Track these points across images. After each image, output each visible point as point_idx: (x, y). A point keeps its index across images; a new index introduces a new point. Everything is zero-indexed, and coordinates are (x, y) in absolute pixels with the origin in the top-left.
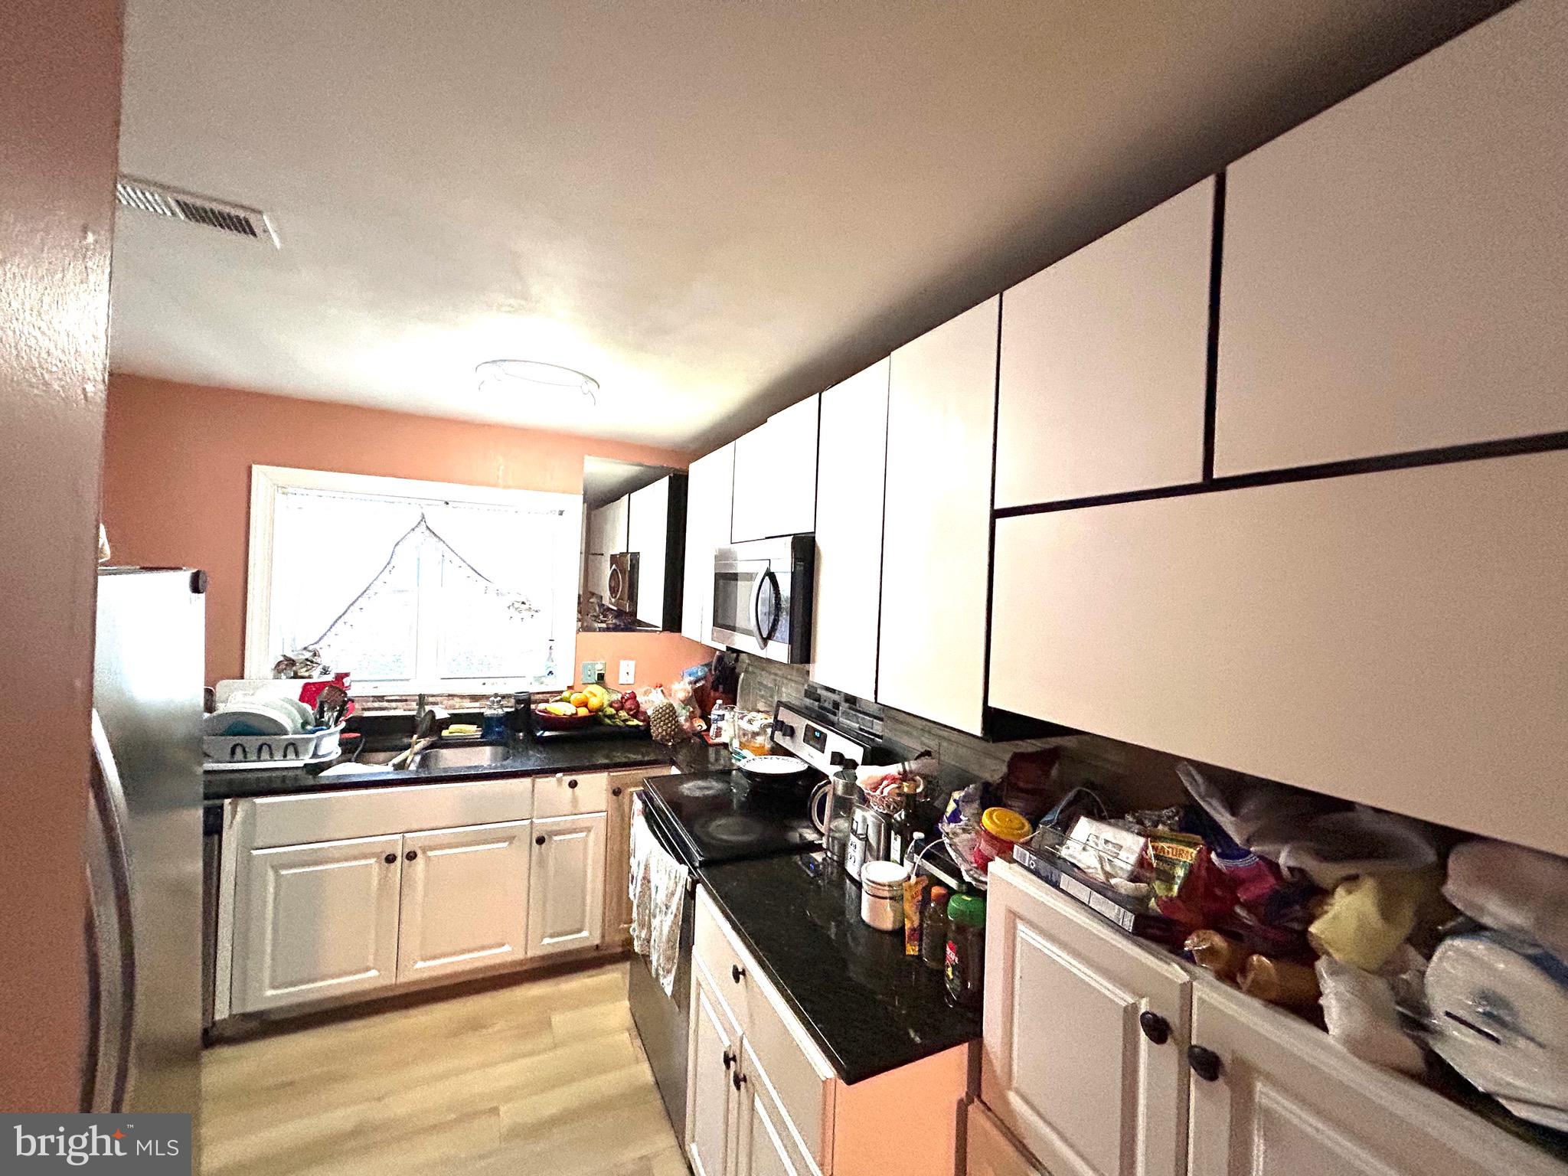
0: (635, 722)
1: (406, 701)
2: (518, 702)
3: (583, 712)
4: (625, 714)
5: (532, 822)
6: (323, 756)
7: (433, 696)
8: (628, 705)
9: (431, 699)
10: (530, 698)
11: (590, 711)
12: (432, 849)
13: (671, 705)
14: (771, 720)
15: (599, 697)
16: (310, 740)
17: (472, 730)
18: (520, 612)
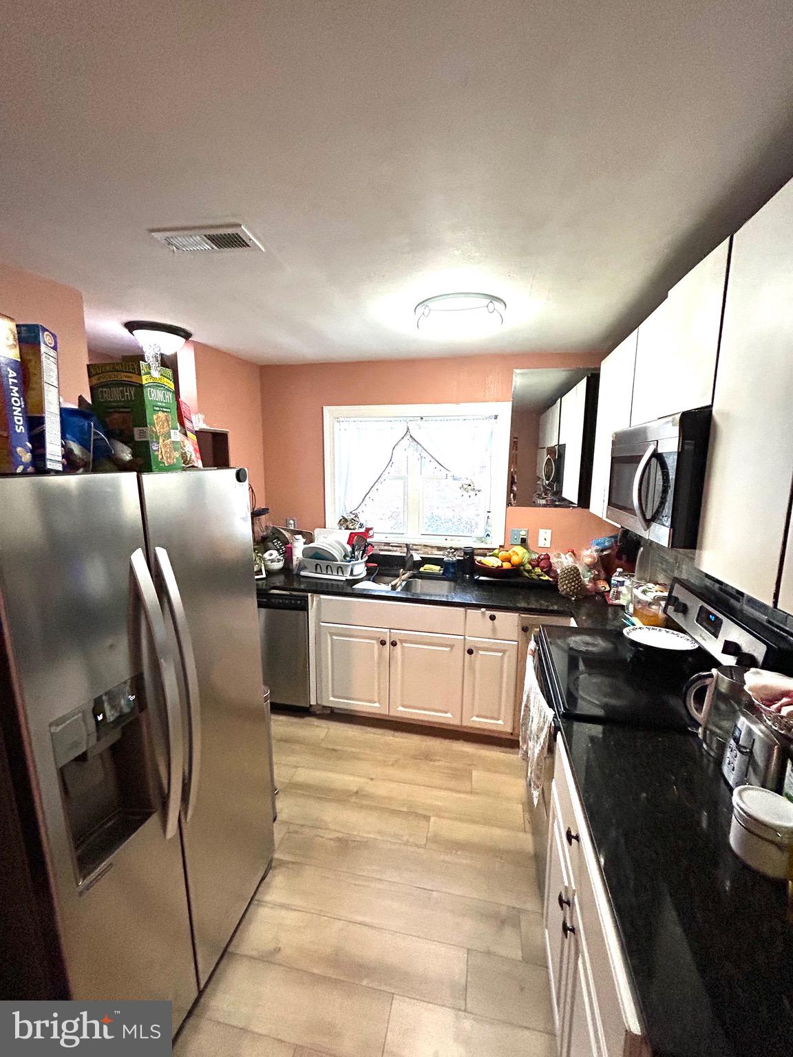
0: (546, 578)
1: (401, 547)
2: (466, 554)
3: (506, 565)
4: (540, 570)
5: (465, 639)
6: (355, 576)
7: (416, 545)
8: (542, 564)
9: (415, 547)
10: (473, 552)
11: (513, 566)
12: (406, 641)
13: (576, 568)
14: (666, 594)
15: (519, 555)
16: (349, 565)
17: (436, 569)
18: (467, 492)
